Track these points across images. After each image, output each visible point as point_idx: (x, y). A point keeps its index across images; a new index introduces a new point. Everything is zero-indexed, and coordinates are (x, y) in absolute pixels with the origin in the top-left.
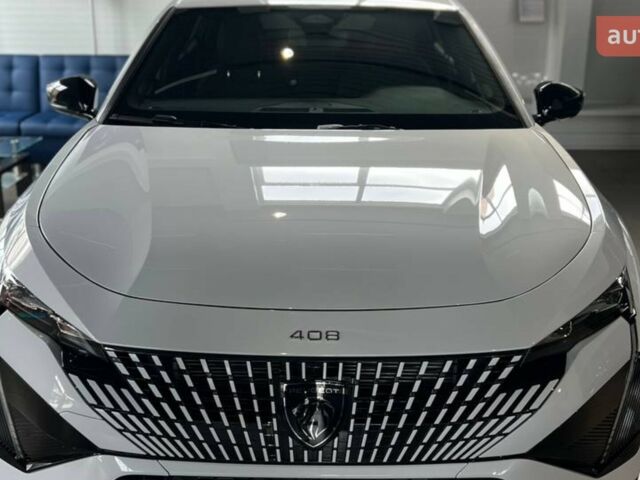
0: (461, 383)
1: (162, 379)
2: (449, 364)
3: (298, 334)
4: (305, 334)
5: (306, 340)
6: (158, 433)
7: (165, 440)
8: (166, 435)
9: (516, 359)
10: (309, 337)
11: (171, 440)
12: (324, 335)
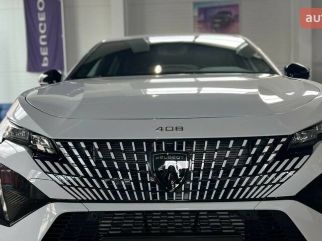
0: (253, 152)
1: (86, 155)
2: (245, 142)
3: (160, 129)
4: (164, 128)
5: (164, 131)
6: (83, 185)
7: (87, 189)
8: (87, 186)
9: (284, 140)
10: (166, 130)
11: (90, 189)
12: (175, 129)
